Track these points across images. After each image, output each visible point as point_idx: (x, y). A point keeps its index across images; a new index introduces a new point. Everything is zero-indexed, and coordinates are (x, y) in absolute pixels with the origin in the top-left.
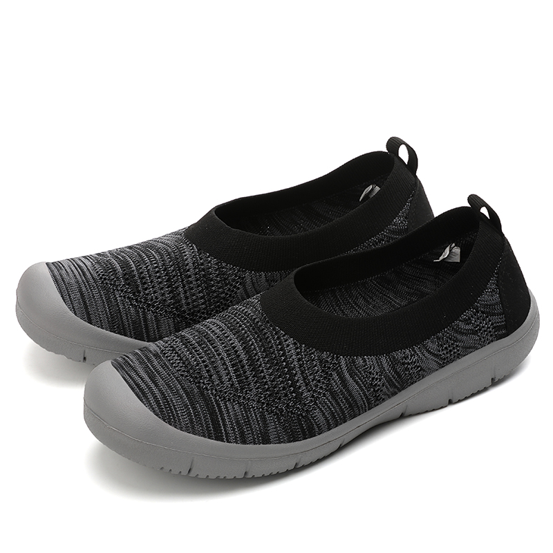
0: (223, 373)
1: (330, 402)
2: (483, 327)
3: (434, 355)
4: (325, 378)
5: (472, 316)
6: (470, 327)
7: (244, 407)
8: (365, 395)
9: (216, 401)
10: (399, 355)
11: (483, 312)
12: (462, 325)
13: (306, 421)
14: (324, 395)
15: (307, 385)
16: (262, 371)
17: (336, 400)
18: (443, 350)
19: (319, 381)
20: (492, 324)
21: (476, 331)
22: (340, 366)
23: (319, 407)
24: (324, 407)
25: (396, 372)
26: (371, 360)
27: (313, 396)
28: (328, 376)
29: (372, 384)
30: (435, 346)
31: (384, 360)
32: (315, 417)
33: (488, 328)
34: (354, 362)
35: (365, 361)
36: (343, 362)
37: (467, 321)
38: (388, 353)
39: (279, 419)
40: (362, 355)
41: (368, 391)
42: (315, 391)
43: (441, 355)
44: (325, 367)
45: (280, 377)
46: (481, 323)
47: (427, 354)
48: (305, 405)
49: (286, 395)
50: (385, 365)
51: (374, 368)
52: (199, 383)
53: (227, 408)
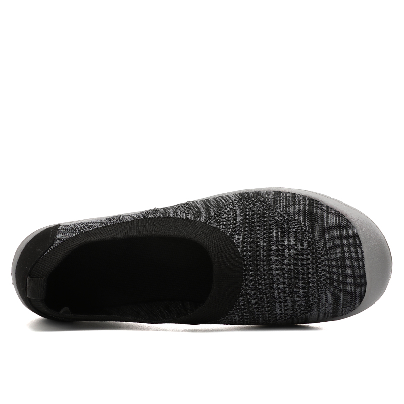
0: (292, 239)
7: (286, 211)
9: (305, 222)
15: (236, 213)
16: (264, 230)
45: (253, 222)
52: (311, 239)
53: (299, 215)
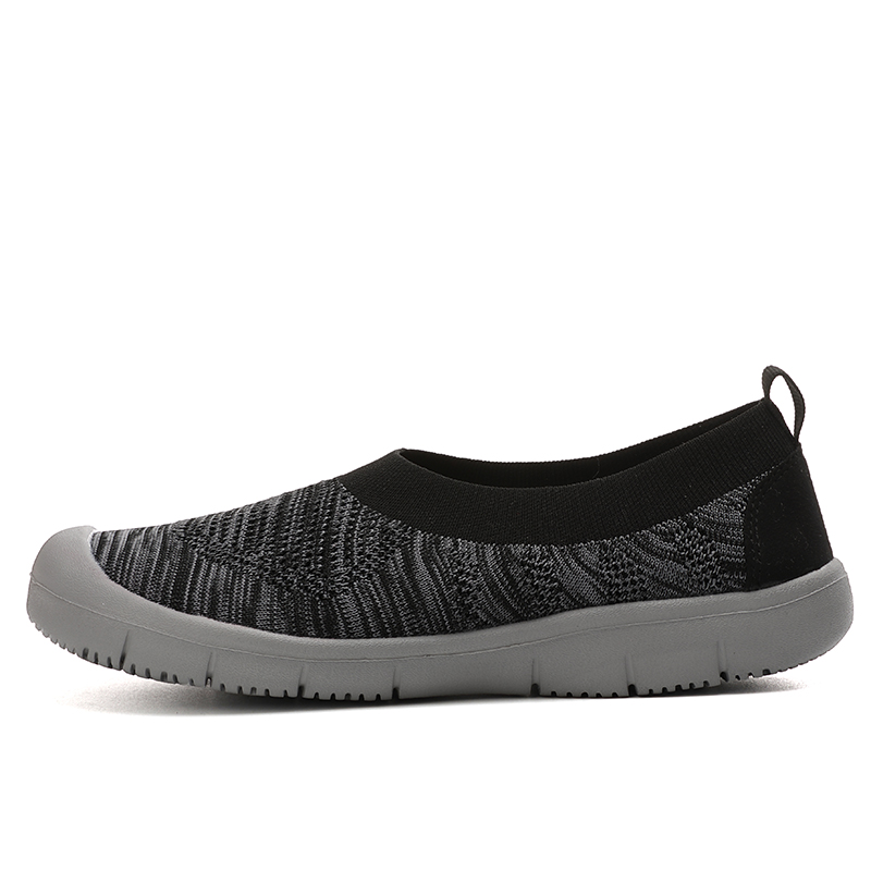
1: (376, 590)
2: (698, 555)
3: (588, 570)
4: (380, 555)
5: (678, 532)
6: (670, 546)
8: (442, 595)
10: (519, 550)
11: (703, 532)
12: (655, 540)
13: (325, 606)
14: (370, 576)
15: (347, 557)
17: (387, 590)
18: (608, 569)
19: (369, 557)
20: (716, 556)
21: (683, 557)
22: (411, 543)
23: (354, 592)
24: (363, 593)
25: (507, 574)
26: (465, 546)
27: (350, 574)
28: (386, 552)
29: (457, 579)
30: (595, 559)
31: (489, 550)
32: (344, 604)
33: (707, 559)
34: (437, 542)
35: (456, 545)
36: (419, 539)
37: (668, 536)
38: (500, 543)
39: (281, 594)
40: (455, 537)
41: (448, 589)
42: (355, 568)
43: (603, 575)
44: (387, 539)
45: (309, 539)
46: (694, 547)
47: (574, 564)
48: (333, 583)
49: (308, 564)
50: (490, 559)
51: (468, 558)
